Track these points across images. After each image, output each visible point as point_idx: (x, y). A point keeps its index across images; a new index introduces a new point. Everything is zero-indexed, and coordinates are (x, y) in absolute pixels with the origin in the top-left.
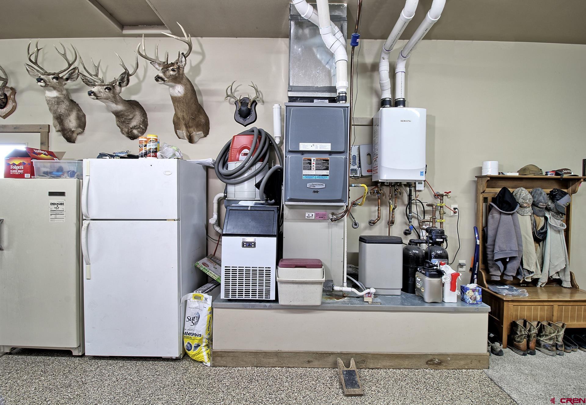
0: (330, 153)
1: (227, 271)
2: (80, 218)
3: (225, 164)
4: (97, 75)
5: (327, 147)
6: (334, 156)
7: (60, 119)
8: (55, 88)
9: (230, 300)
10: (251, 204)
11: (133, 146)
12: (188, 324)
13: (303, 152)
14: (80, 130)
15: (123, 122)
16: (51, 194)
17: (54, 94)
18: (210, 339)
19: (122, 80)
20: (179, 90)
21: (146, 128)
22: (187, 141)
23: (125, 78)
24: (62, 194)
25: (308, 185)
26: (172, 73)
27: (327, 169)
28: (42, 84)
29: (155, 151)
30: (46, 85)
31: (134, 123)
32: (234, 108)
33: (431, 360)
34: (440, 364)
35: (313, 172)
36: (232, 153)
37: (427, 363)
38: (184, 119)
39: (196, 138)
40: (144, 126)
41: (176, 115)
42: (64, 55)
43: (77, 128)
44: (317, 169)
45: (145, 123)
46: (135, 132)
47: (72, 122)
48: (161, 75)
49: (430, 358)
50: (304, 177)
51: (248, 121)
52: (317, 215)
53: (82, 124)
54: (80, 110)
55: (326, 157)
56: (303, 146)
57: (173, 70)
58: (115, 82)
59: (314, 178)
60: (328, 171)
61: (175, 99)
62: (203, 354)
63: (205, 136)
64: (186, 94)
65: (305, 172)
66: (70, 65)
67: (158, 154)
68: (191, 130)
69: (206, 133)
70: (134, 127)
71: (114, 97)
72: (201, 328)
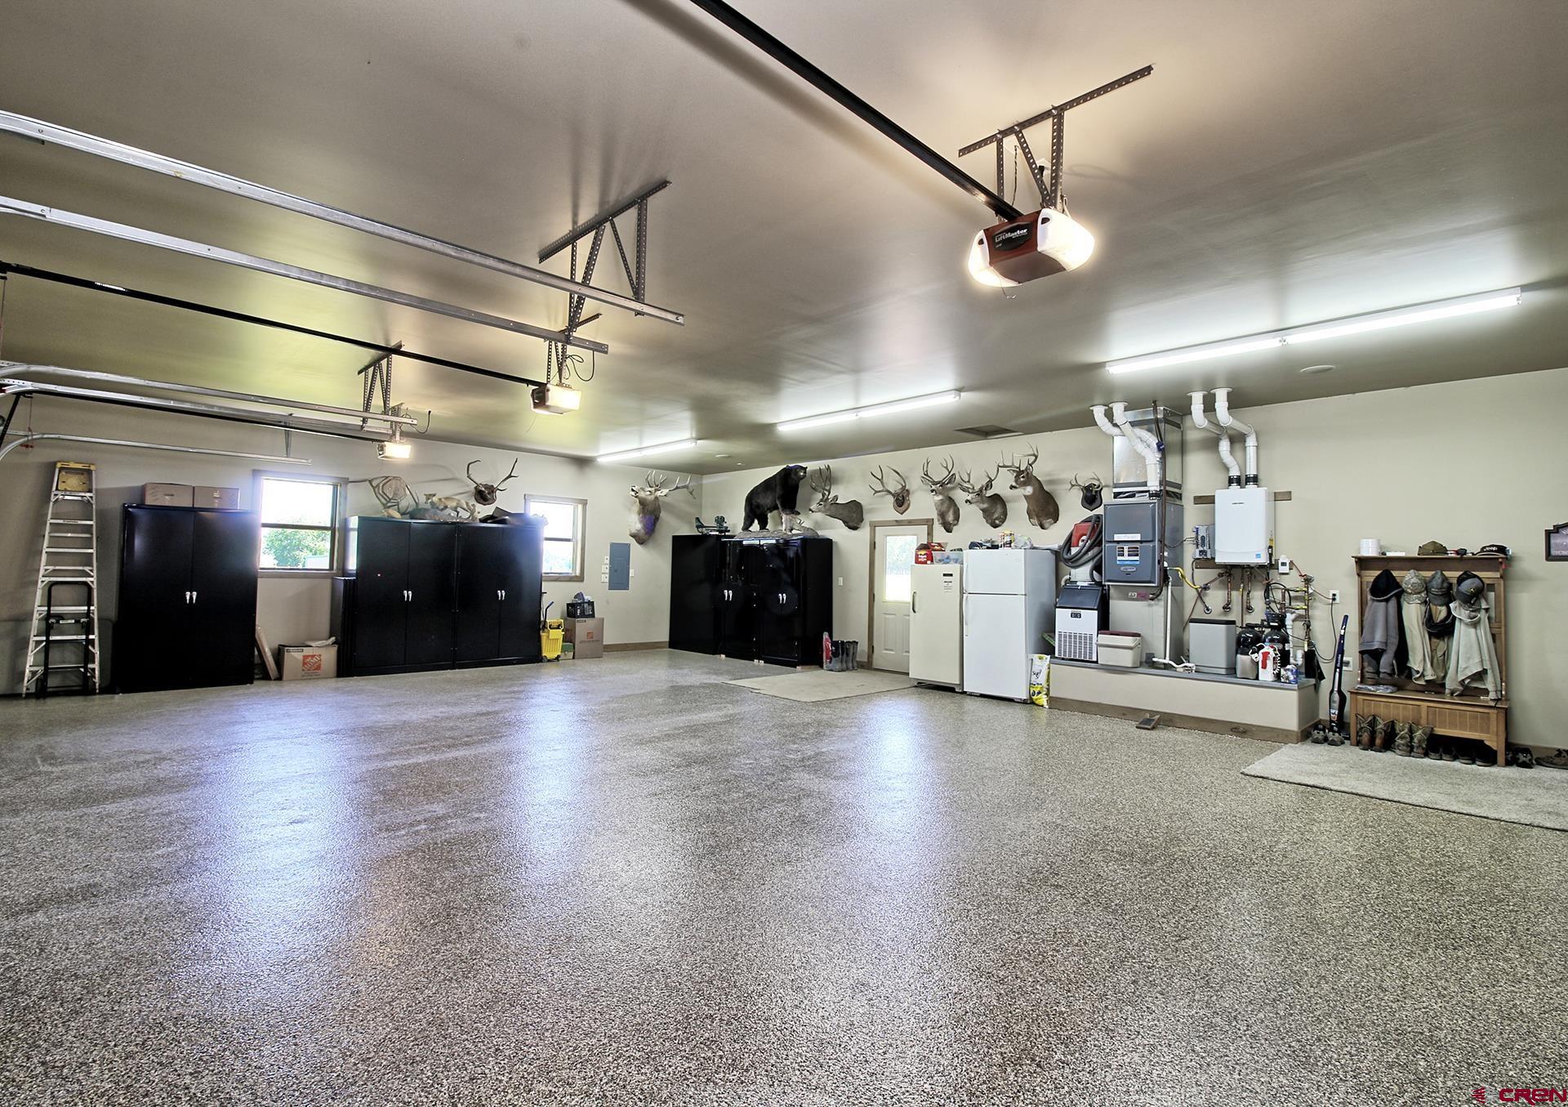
0: (1141, 542)
1: (1060, 635)
2: (962, 593)
3: (1069, 550)
4: (969, 482)
5: (1138, 537)
6: (1144, 544)
7: (942, 515)
8: (940, 494)
9: (1063, 659)
10: (1086, 584)
11: (995, 534)
12: (1034, 677)
13: (1118, 542)
14: (956, 522)
15: (988, 516)
16: (945, 575)
17: (940, 497)
18: (1048, 689)
19: (987, 486)
20: (1029, 490)
21: (1006, 517)
22: (1039, 527)
23: (989, 485)
24: (951, 575)
25: (1122, 569)
26: (1022, 479)
27: (1137, 555)
28: (934, 493)
29: (1011, 542)
30: (936, 493)
31: (996, 515)
32: (1081, 495)
33: (1236, 728)
34: (1245, 732)
35: (1126, 557)
36: (1074, 539)
37: (1232, 730)
38: (1034, 511)
39: (1046, 525)
40: (1004, 517)
41: (1028, 507)
42: (946, 468)
43: (954, 520)
44: (1129, 555)
45: (1005, 514)
46: (997, 522)
47: (950, 518)
48: (1014, 484)
49: (1236, 725)
50: (1118, 562)
51: (1093, 507)
52: (1138, 595)
53: (957, 518)
54: (956, 505)
55: (1138, 545)
56: (1117, 537)
57: (1023, 477)
58: (982, 487)
59: (1126, 563)
60: (1137, 558)
61: (1026, 497)
62: (1043, 700)
63: (1056, 522)
64: (1034, 492)
65: (1119, 558)
66: (950, 473)
67: (1012, 545)
68: (1041, 519)
69: (1056, 519)
70: (997, 519)
71: (982, 499)
72: (1042, 679)
